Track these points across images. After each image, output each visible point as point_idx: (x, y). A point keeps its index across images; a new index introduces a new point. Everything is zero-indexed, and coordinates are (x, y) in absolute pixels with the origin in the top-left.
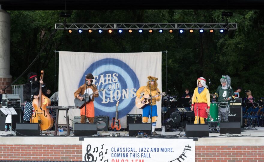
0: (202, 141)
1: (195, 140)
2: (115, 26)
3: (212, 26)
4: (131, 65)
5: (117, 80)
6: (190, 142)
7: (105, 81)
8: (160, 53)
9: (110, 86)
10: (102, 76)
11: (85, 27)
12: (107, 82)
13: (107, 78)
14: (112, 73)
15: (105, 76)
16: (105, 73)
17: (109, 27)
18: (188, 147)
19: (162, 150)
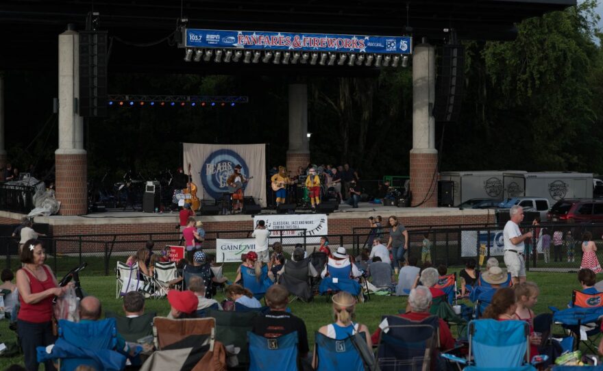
0: (332, 216)
1: (328, 215)
4: (241, 155)
5: (231, 168)
6: (324, 216)
7: (222, 168)
8: (264, 145)
9: (226, 173)
10: (219, 164)
12: (223, 170)
13: (223, 166)
14: (227, 161)
15: (221, 165)
16: (222, 162)
18: (323, 221)
19: (306, 223)
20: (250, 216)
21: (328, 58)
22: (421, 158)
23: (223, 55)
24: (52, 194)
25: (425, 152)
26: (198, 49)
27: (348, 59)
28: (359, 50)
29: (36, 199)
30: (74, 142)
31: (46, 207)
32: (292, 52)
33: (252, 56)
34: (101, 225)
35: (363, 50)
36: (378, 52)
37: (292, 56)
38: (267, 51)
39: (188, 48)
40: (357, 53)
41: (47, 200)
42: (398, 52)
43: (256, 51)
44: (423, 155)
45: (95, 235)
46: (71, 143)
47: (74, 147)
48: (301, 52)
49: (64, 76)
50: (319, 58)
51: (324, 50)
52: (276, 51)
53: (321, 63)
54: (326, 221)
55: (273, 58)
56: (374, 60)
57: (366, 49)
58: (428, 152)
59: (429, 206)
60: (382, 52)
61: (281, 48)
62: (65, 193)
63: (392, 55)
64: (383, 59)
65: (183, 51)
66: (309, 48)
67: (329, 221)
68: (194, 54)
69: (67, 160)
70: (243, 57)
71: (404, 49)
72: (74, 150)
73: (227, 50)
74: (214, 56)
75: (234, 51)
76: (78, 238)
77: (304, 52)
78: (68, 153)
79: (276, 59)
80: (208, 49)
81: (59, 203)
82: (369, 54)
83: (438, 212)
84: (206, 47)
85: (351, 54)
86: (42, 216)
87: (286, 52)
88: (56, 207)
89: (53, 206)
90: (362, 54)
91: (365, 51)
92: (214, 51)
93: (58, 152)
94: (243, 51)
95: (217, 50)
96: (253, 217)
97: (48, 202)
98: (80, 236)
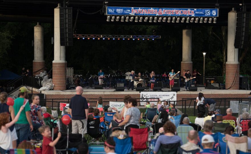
0: (179, 93)
1: (177, 92)
2: (101, 36)
3: (149, 37)
6: (175, 93)
11: (86, 36)
17: (98, 36)
18: (174, 95)
19: (166, 96)
20: (139, 92)
21: (176, 19)
22: (230, 66)
23: (125, 19)
24: (51, 80)
25: (232, 63)
26: (113, 16)
27: (186, 20)
28: (191, 15)
29: (43, 82)
30: (60, 57)
31: (47, 87)
32: (158, 17)
33: (139, 19)
34: (68, 95)
35: (193, 15)
36: (201, 16)
37: (158, 18)
38: (146, 17)
39: (108, 15)
40: (191, 17)
41: (48, 83)
42: (211, 16)
43: (141, 16)
44: (232, 65)
45: (65, 99)
46: (59, 58)
47: (60, 59)
48: (163, 17)
49: (56, 27)
50: (171, 20)
51: (174, 16)
52: (150, 16)
53: (173, 22)
54: (176, 95)
55: (149, 20)
56: (199, 20)
57: (194, 15)
58: (234, 63)
59: (234, 89)
60: (203, 16)
61: (153, 15)
62: (56, 80)
63: (208, 18)
64: (204, 20)
65: (106, 16)
66: (166, 15)
67: (177, 95)
68: (111, 18)
69: (57, 65)
70: (134, 19)
71: (214, 15)
72: (61, 61)
73: (127, 16)
74: (120, 19)
75: (130, 17)
76: (51, 100)
77: (164, 17)
78: (57, 62)
79: (150, 20)
80: (118, 16)
81: (54, 84)
82: (196, 17)
83: (233, 92)
84: (116, 15)
85: (187, 17)
86: (45, 90)
87: (155, 17)
88: (52, 86)
89: (51, 86)
90: (193, 17)
91: (194, 16)
92: (120, 17)
93: (53, 62)
94: (134, 17)
95: (122, 16)
96: (140, 92)
97: (48, 84)
98: (53, 99)
